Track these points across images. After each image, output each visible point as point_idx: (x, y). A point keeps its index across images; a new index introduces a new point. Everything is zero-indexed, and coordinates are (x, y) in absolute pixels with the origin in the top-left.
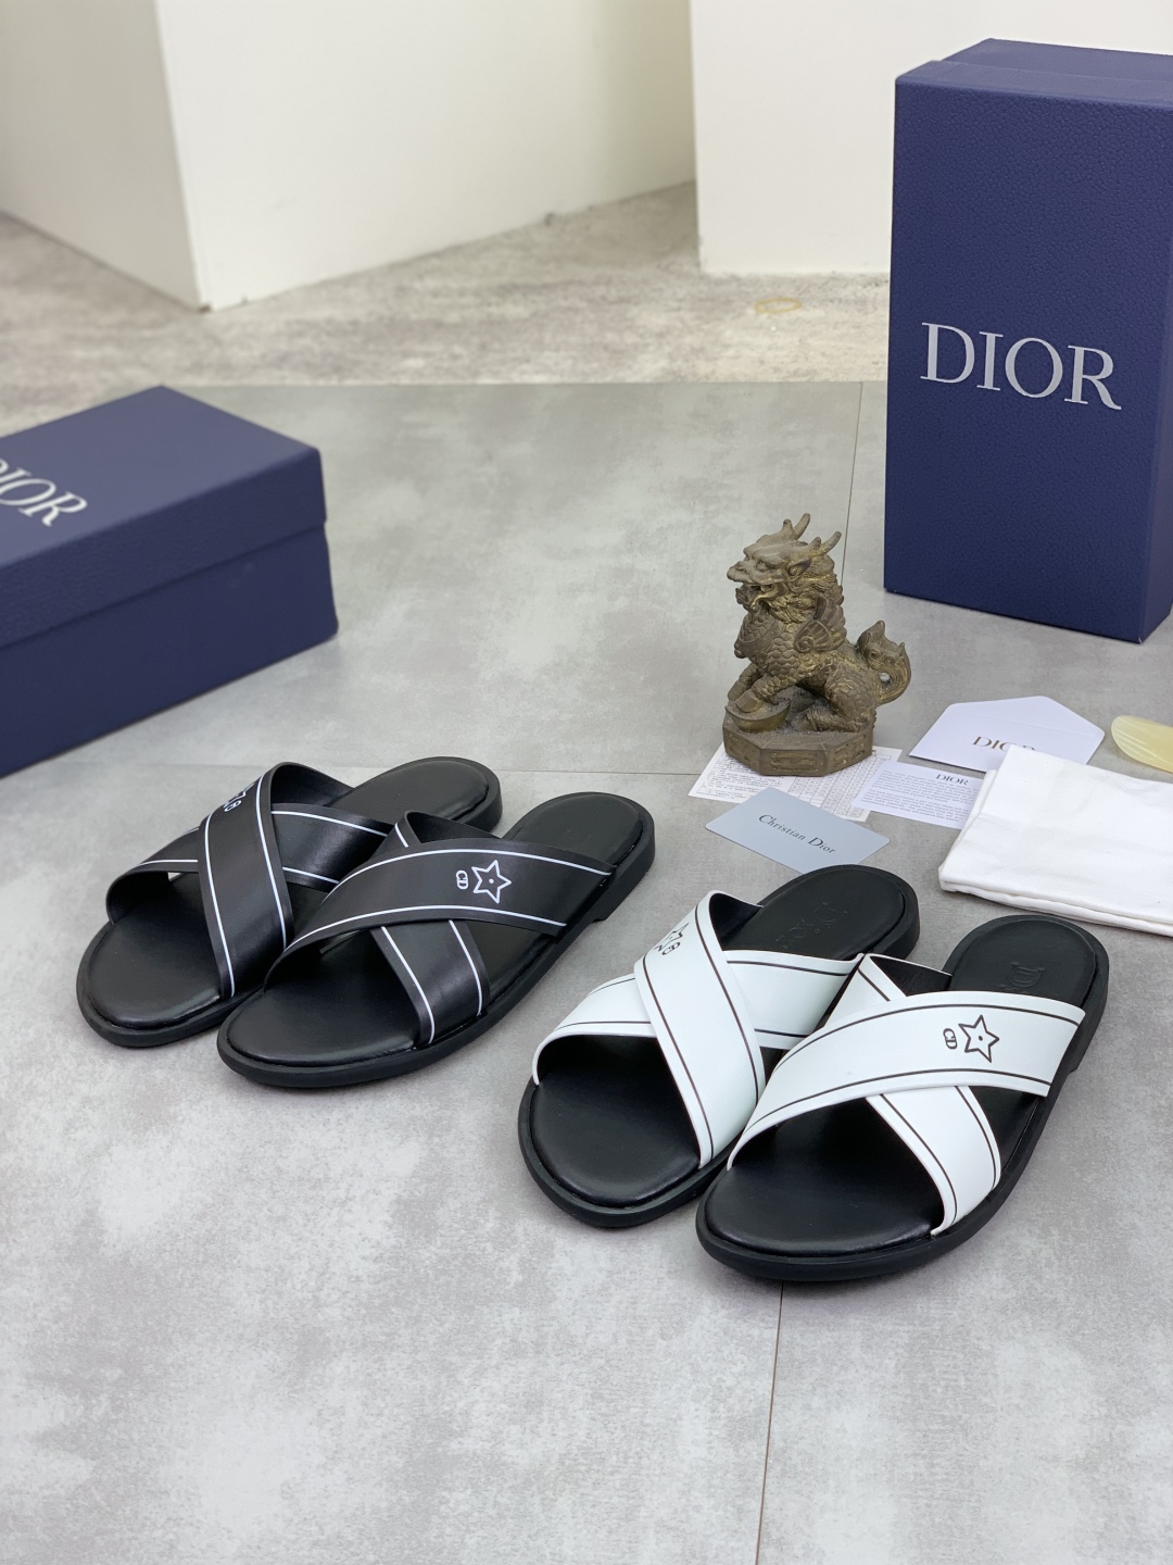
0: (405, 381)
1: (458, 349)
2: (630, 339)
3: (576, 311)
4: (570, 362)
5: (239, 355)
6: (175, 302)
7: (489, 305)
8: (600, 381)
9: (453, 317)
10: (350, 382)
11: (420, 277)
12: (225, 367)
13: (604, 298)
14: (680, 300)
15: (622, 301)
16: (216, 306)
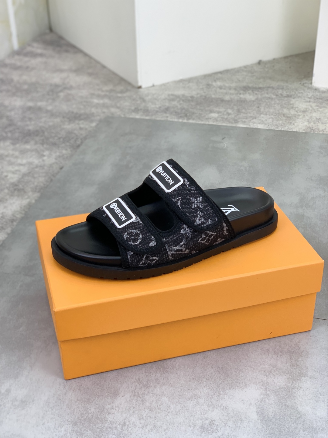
0: (211, 123)
1: (230, 111)
2: (293, 112)
3: (272, 99)
4: (271, 120)
5: (151, 106)
6: (129, 84)
7: (240, 94)
8: (283, 129)
9: (227, 98)
10: (191, 121)
11: (215, 81)
12: (146, 111)
13: (281, 95)
14: (310, 98)
15: (288, 96)
16: (143, 86)
